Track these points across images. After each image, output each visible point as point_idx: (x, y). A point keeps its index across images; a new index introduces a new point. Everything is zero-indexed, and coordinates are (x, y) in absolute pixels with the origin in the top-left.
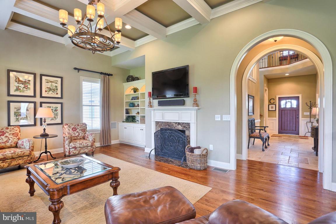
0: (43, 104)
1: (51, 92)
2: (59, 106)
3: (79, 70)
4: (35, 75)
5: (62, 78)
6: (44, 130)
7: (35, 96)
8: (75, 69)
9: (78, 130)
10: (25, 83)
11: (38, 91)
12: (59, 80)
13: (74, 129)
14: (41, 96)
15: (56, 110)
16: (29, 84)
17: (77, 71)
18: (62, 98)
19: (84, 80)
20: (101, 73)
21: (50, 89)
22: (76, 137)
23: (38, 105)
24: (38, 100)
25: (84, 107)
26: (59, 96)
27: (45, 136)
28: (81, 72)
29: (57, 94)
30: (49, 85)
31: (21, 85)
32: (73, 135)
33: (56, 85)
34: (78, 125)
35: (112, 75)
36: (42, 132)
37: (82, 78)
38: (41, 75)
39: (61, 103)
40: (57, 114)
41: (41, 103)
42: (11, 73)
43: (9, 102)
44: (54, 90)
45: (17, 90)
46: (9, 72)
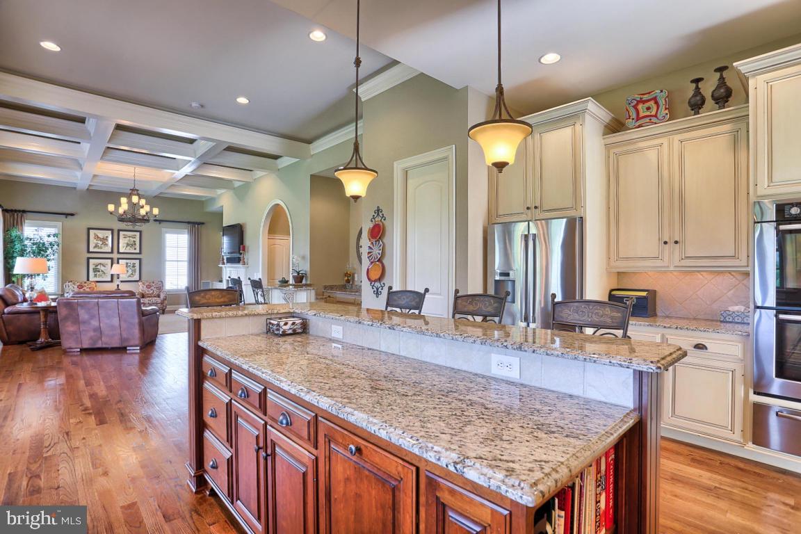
0: (120, 261)
1: (129, 248)
2: (137, 262)
3: (160, 222)
4: (112, 230)
5: (140, 232)
6: (118, 285)
7: (112, 252)
8: (156, 221)
9: (152, 288)
10: (104, 240)
11: (115, 247)
12: (138, 234)
13: (149, 287)
14: (118, 252)
15: (134, 267)
16: (107, 240)
17: (158, 222)
18: (140, 253)
19: (167, 232)
20: (189, 223)
21: (128, 245)
22: (150, 294)
23: (115, 261)
24: (115, 256)
25: (167, 263)
26: (138, 251)
28: (163, 224)
29: (135, 249)
30: (127, 240)
31: (99, 242)
32: (147, 293)
33: (135, 239)
34: (153, 283)
35: (203, 223)
36: (116, 288)
37: (164, 230)
38: (119, 231)
39: (140, 259)
40: (135, 271)
41: (118, 259)
42: (91, 231)
43: (88, 259)
44: (132, 245)
45: (96, 247)
46: (89, 229)
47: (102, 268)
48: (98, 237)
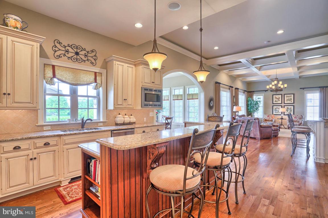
0: (285, 107)
1: (289, 101)
2: (292, 107)
3: (303, 89)
4: (282, 95)
5: (294, 94)
6: (282, 116)
7: (282, 103)
8: (301, 88)
9: (297, 118)
10: (278, 99)
11: (283, 101)
12: (293, 95)
13: (295, 117)
14: (284, 103)
15: (291, 109)
16: (280, 99)
19: (307, 93)
20: (320, 87)
21: (288, 100)
22: (296, 121)
23: (283, 107)
24: (283, 105)
25: (308, 107)
26: (293, 102)
27: (282, 119)
28: (305, 90)
29: (291, 101)
30: (288, 98)
32: (294, 120)
33: (291, 98)
36: (281, 117)
37: (305, 92)
38: (284, 95)
39: (294, 106)
40: (291, 111)
41: (284, 106)
42: (274, 96)
43: (273, 106)
44: (290, 100)
45: (275, 102)
46: (273, 95)
47: (278, 109)
48: (276, 98)
